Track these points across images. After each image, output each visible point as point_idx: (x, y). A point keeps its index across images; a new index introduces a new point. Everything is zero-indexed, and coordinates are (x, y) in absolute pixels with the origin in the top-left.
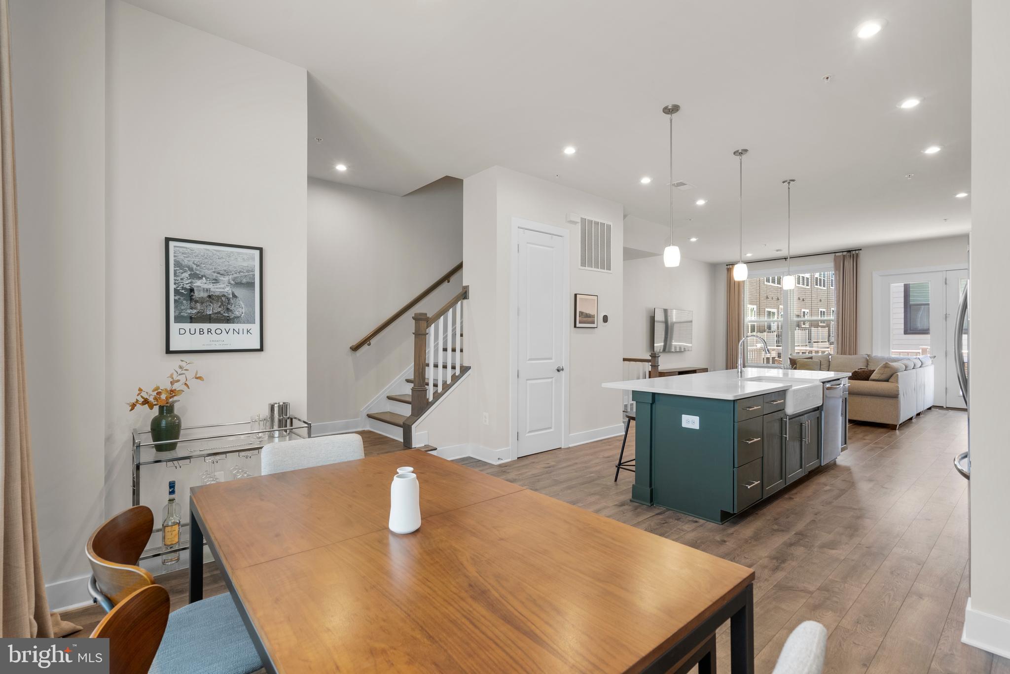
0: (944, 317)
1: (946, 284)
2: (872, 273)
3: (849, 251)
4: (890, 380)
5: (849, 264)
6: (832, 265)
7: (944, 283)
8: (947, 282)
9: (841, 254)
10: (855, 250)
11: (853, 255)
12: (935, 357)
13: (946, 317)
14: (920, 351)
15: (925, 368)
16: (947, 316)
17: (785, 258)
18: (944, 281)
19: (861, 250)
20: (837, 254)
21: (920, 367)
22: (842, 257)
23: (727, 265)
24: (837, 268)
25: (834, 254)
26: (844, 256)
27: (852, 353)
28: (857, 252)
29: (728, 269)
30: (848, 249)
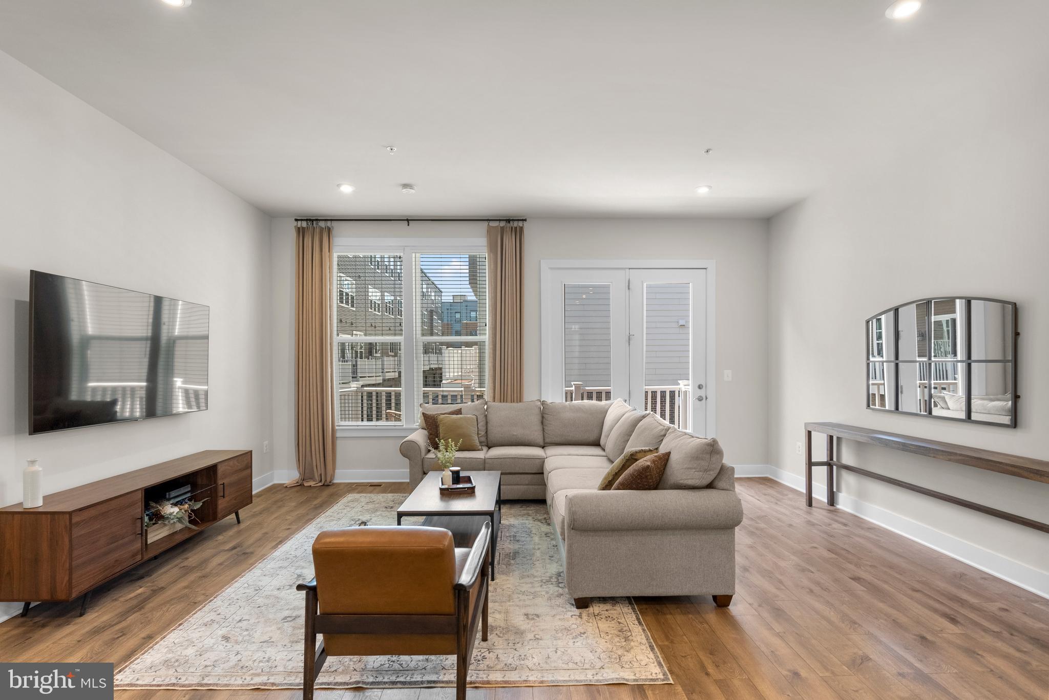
0: (628, 340)
1: (629, 289)
2: (540, 261)
3: (508, 221)
5: (509, 242)
6: (483, 241)
7: (627, 289)
8: (630, 287)
9: (497, 223)
10: (518, 220)
11: (516, 228)
16: (631, 337)
17: (408, 220)
18: (627, 283)
19: (525, 220)
20: (491, 223)
22: (498, 230)
23: (296, 220)
24: (491, 249)
25: (486, 223)
26: (502, 228)
28: (520, 224)
29: (299, 228)
30: (508, 217)
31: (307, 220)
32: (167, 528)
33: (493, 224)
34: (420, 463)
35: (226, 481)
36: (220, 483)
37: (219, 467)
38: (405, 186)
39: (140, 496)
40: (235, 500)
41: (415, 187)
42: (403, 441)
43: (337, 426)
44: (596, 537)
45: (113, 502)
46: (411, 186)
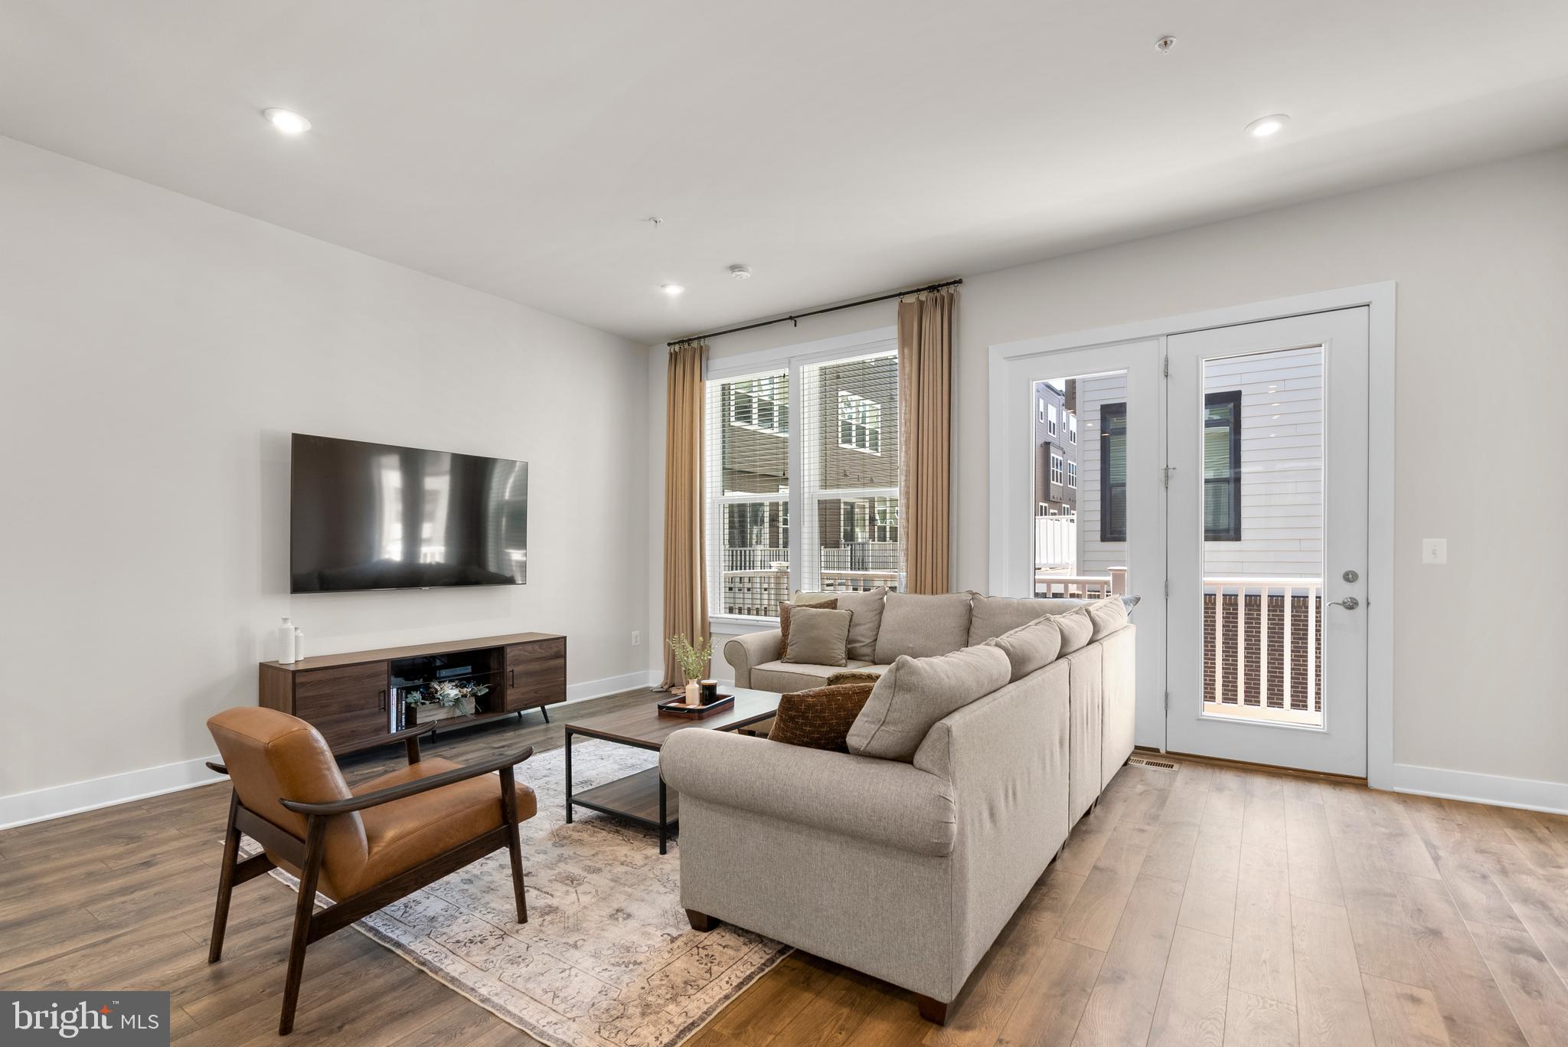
0: (1163, 478)
1: (1167, 376)
2: (988, 349)
3: (933, 288)
4: (920, 758)
5: (932, 324)
6: (893, 331)
7: (1162, 375)
8: (1171, 371)
9: (914, 295)
10: (948, 284)
11: (943, 298)
12: (1138, 599)
13: (1167, 477)
14: (1110, 578)
15: (1106, 643)
16: (1170, 472)
17: (791, 318)
18: (1162, 367)
19: (960, 282)
20: (905, 298)
21: (1091, 642)
22: (916, 307)
23: (669, 344)
24: (904, 342)
25: (897, 300)
26: (921, 303)
27: (939, 590)
28: (952, 289)
29: (671, 355)
30: (929, 283)
31: (679, 343)
32: (445, 710)
33: (910, 299)
34: (746, 673)
35: (518, 669)
36: (508, 671)
37: (508, 650)
38: (734, 268)
39: (385, 667)
40: (536, 692)
41: (750, 269)
42: (732, 639)
43: (710, 617)
44: (712, 813)
45: (348, 669)
46: (740, 268)
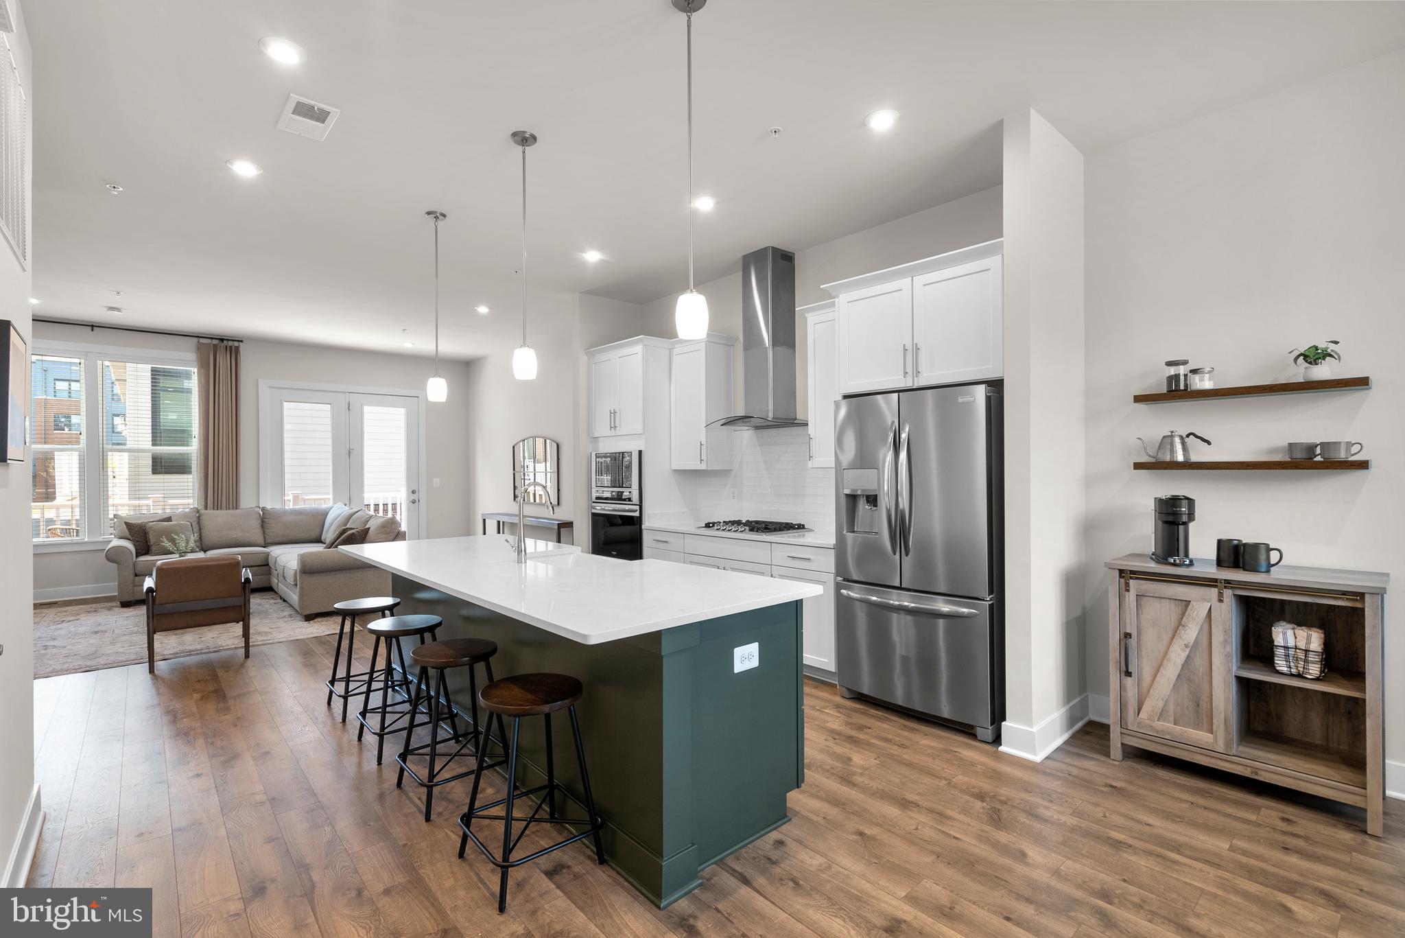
0: (348, 452)
1: (349, 409)
2: (258, 380)
3: (222, 340)
5: (223, 361)
6: (192, 356)
7: (347, 409)
8: (351, 408)
9: (208, 341)
10: (233, 341)
11: (230, 347)
16: (351, 451)
17: (91, 326)
18: (347, 405)
19: (242, 341)
20: (202, 341)
22: (211, 346)
24: (201, 364)
25: (196, 339)
26: (215, 346)
28: (236, 344)
33: (204, 341)
34: (132, 566)
41: (123, 310)
